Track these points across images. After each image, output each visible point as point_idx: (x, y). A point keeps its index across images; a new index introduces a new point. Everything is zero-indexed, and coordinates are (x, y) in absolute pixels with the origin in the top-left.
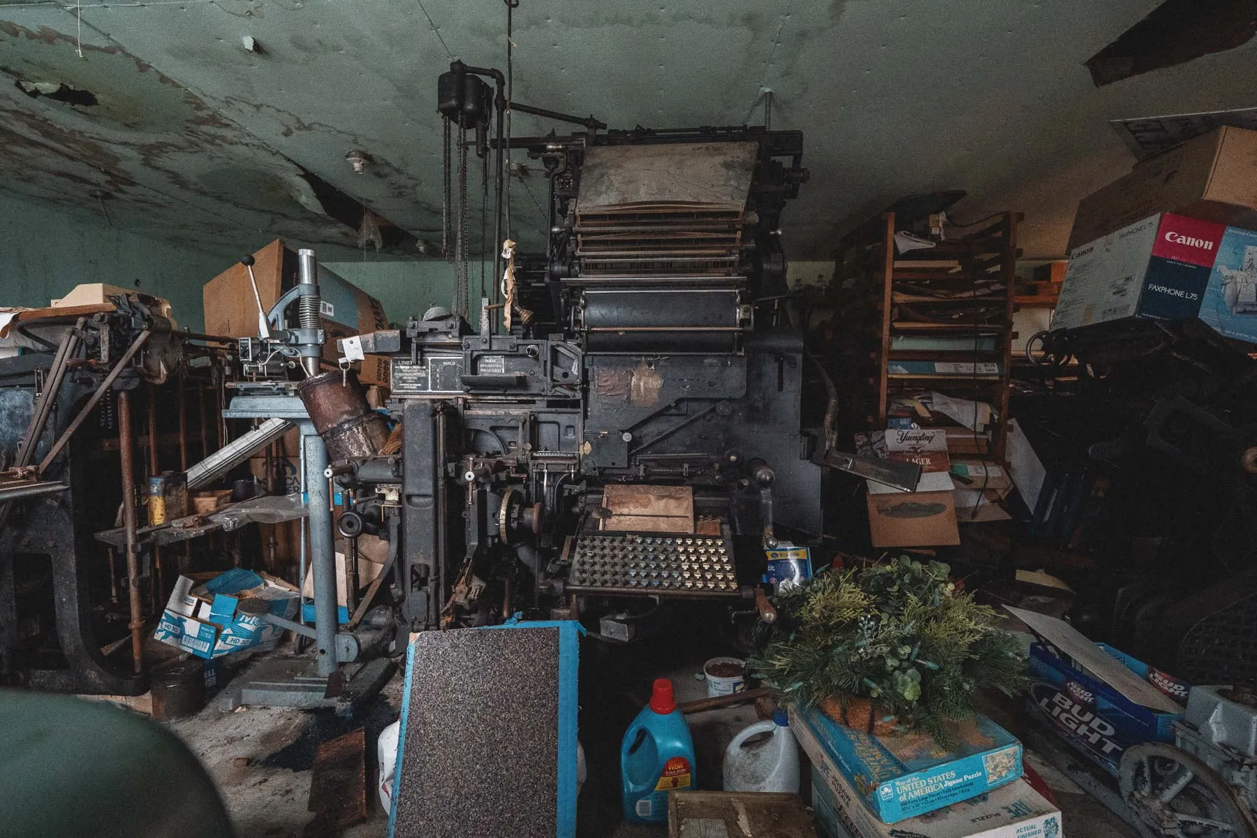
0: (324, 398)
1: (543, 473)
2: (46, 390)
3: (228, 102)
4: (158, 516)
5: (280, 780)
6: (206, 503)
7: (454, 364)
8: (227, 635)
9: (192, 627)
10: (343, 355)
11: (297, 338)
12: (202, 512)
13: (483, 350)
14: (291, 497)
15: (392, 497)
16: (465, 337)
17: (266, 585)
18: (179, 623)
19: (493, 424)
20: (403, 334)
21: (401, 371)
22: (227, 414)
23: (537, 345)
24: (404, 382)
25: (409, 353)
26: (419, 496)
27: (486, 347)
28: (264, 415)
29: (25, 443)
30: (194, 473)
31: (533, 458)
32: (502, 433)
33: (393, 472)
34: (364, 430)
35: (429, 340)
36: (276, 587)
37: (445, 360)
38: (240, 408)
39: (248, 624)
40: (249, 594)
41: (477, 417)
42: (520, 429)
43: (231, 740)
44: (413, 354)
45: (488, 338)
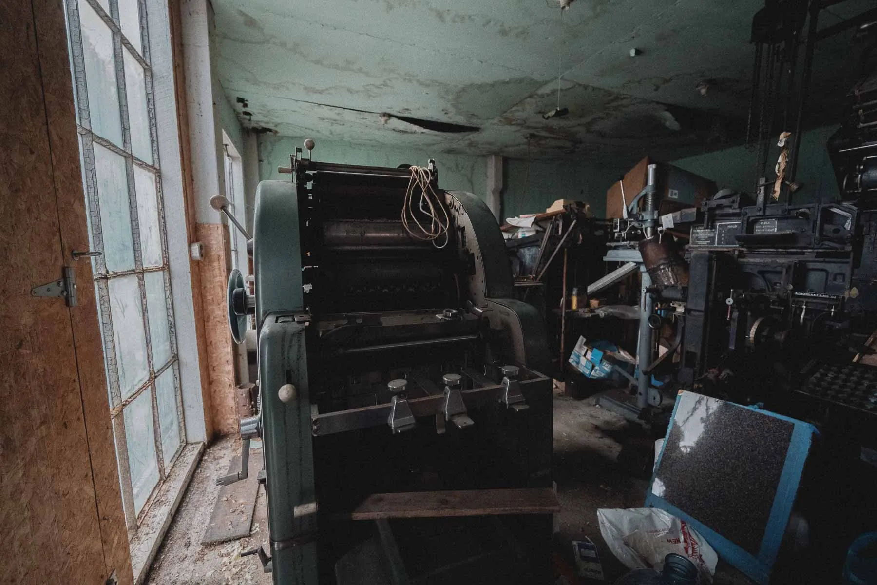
0: (651, 250)
1: (802, 309)
2: (542, 247)
3: (623, 86)
4: (574, 306)
5: (607, 441)
6: (594, 303)
7: (736, 226)
8: (597, 370)
9: (583, 361)
10: (661, 225)
11: (643, 217)
12: (592, 307)
13: (757, 216)
14: (636, 307)
15: (680, 309)
16: (743, 208)
17: (619, 353)
18: (579, 357)
19: (762, 269)
20: (698, 210)
21: (697, 233)
22: (605, 259)
23: (809, 208)
24: (699, 240)
25: (703, 222)
26: (695, 310)
27: (761, 213)
28: (626, 260)
29: (534, 268)
30: (591, 288)
31: (794, 296)
32: (768, 276)
33: (682, 294)
34: (673, 270)
35: (718, 212)
36: (624, 355)
37: (729, 225)
38: (611, 256)
39: (607, 367)
40: (609, 353)
41: (749, 263)
42: (784, 273)
43: (592, 416)
44: (706, 222)
45: (762, 207)
